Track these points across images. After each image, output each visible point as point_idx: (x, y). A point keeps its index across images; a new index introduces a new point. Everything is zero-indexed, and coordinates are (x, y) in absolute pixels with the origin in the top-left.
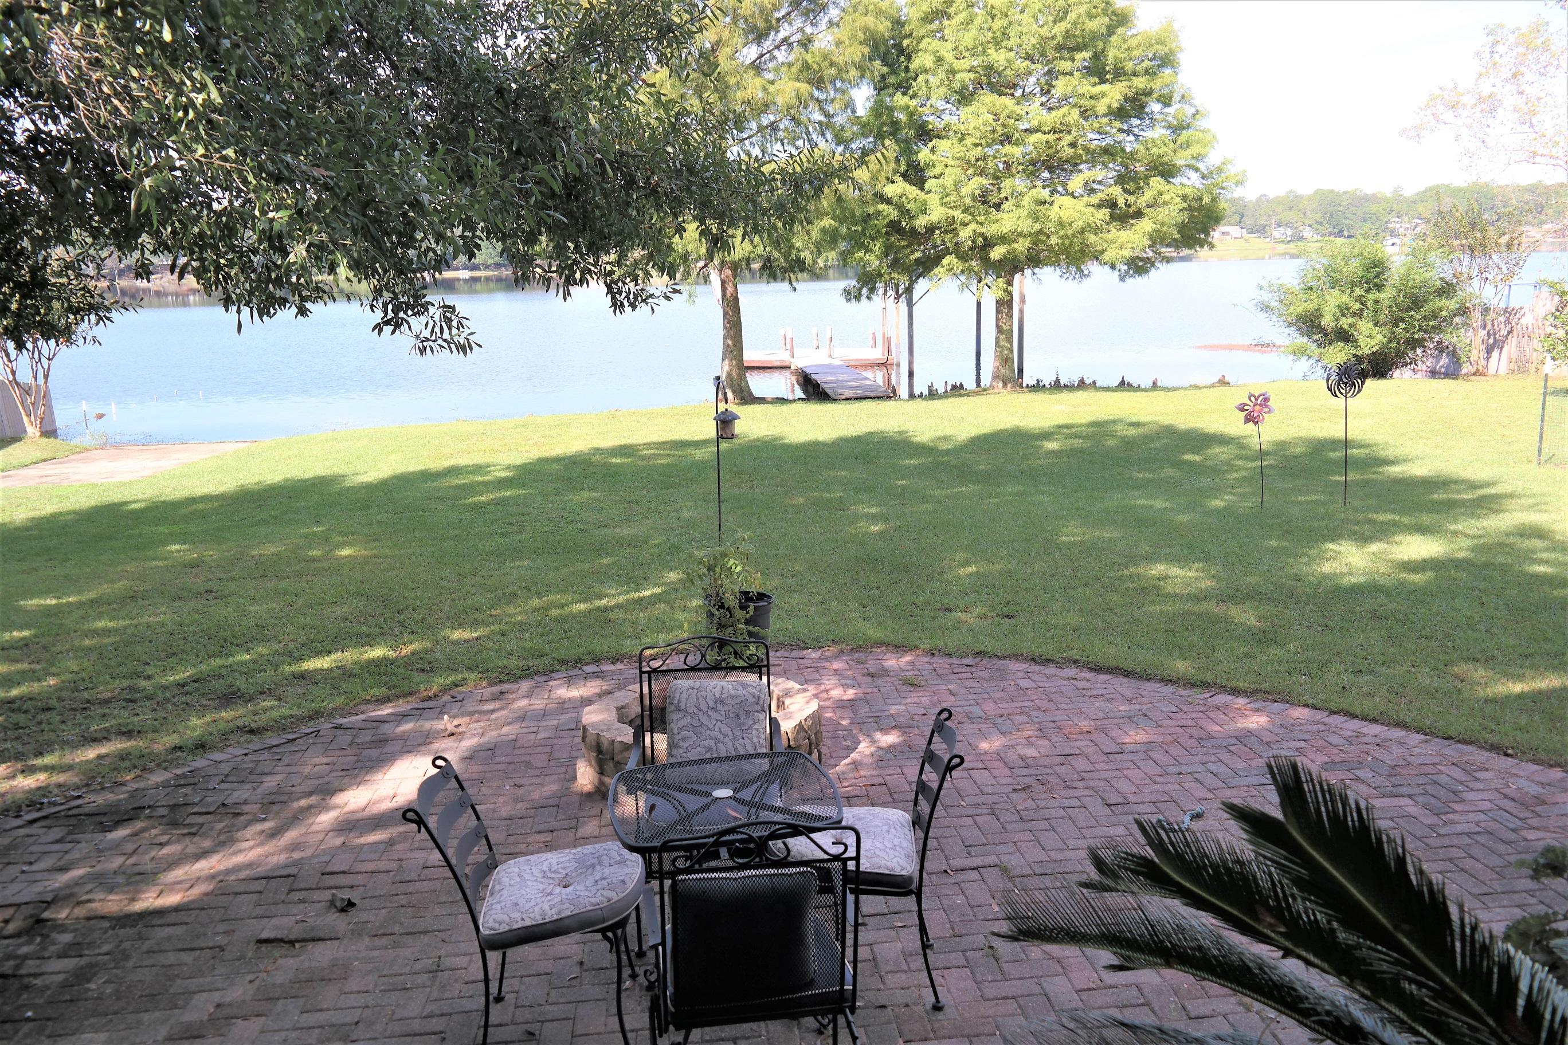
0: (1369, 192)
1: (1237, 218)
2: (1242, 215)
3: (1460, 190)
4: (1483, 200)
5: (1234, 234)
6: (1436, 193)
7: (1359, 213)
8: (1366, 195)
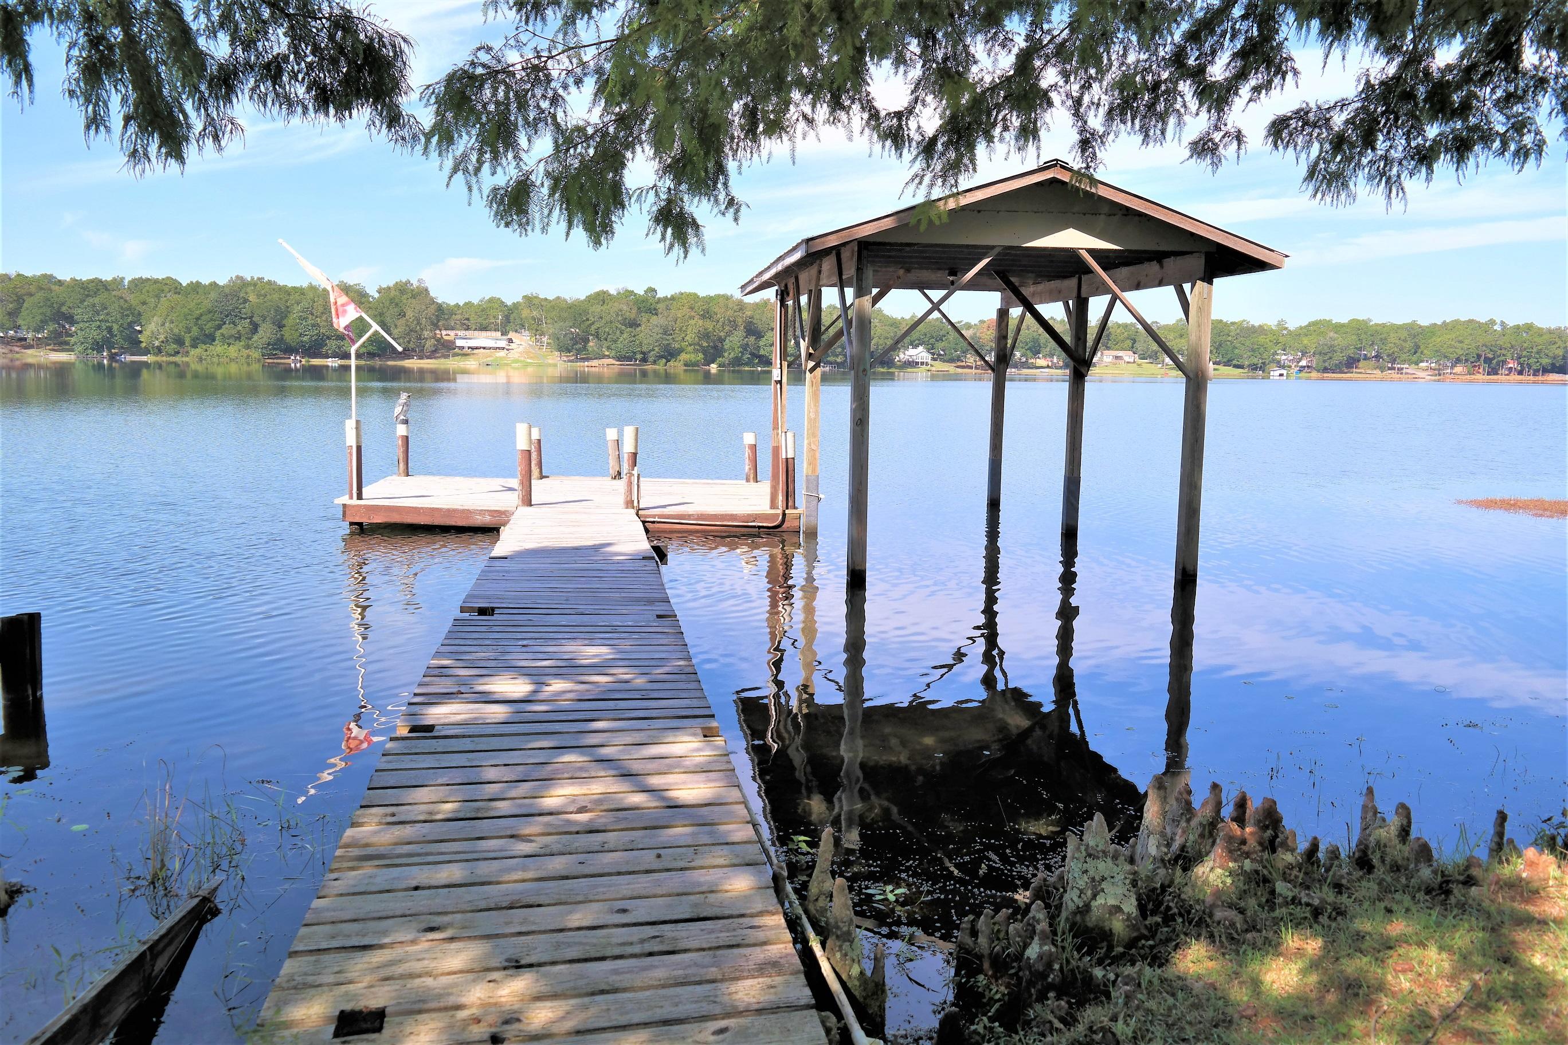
0: (1257, 324)
1: (1129, 343)
2: (1134, 341)
3: (1343, 326)
4: (1363, 336)
5: (1127, 359)
6: (1317, 327)
7: (1248, 343)
8: (1253, 326)
